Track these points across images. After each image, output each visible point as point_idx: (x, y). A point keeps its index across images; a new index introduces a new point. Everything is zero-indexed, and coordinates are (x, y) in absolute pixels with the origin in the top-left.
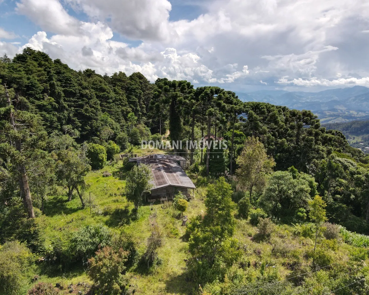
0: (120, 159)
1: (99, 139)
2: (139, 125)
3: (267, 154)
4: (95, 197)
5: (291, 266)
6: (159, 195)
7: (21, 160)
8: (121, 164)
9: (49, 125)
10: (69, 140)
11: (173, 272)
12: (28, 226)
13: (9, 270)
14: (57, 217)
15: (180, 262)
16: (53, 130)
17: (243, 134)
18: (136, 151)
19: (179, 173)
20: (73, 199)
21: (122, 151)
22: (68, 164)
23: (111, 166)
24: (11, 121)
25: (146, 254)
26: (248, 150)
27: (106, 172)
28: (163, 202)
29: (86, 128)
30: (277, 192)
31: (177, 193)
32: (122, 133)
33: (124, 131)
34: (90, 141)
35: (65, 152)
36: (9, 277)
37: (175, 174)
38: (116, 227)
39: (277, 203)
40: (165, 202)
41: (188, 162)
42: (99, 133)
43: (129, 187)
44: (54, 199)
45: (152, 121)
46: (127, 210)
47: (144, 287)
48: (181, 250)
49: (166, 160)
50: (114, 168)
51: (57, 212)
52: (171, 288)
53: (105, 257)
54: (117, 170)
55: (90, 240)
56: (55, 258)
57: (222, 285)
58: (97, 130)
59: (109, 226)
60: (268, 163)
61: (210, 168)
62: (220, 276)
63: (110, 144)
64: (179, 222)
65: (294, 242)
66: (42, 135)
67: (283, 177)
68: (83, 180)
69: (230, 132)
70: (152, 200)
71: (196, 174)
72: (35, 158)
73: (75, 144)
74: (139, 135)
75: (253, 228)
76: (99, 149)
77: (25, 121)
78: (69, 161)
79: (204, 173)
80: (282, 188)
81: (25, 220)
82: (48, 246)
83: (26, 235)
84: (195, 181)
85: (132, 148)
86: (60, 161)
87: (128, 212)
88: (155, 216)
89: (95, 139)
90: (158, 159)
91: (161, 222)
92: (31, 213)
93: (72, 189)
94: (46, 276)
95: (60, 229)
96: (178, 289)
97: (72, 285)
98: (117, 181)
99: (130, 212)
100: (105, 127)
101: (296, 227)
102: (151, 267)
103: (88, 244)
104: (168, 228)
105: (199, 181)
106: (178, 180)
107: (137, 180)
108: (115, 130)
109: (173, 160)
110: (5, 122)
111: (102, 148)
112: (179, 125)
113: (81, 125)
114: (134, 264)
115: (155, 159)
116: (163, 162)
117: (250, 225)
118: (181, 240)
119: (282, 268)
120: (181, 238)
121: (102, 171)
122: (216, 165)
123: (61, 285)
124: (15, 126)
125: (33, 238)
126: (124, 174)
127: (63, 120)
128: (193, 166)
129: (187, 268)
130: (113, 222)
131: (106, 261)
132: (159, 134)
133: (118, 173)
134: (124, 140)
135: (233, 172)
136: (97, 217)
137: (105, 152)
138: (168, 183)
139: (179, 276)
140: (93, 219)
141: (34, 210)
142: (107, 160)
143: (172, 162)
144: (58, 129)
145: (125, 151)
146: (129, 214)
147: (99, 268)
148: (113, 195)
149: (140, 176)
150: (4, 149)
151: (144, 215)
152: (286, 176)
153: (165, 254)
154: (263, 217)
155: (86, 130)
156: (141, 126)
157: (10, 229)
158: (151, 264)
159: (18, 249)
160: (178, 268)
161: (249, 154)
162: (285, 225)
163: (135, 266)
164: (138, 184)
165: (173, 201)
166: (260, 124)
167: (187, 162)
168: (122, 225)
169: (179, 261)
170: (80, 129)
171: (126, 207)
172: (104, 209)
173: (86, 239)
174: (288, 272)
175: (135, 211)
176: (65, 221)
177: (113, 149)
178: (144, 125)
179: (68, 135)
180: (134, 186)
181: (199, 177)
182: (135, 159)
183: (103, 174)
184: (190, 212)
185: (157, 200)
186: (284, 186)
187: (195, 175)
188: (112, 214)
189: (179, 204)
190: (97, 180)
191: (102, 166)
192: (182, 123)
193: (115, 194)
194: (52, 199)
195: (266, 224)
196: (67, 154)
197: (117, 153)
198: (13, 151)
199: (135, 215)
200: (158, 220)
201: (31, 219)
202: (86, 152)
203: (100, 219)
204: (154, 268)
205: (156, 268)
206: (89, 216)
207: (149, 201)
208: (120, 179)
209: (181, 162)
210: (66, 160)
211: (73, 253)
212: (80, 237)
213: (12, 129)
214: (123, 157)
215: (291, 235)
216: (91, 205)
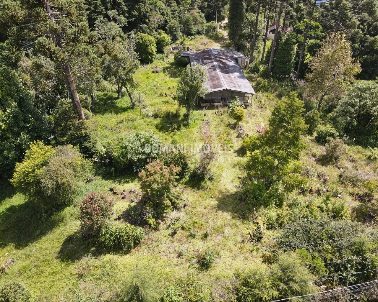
0: (171, 53)
1: (148, 27)
2: (193, 10)
3: (352, 58)
4: (144, 96)
5: (360, 197)
6: (213, 100)
7: (63, 58)
8: (171, 58)
9: (93, 9)
10: (116, 29)
11: (225, 189)
12: (79, 128)
13: (63, 176)
14: (107, 115)
15: (234, 179)
16: (98, 15)
17: (320, 26)
18: (188, 43)
19: (237, 74)
20: (122, 96)
21: (173, 43)
22: (115, 59)
23: (161, 61)
24: (46, 9)
25: (198, 169)
26: (327, 51)
27: (156, 67)
28: (217, 107)
29: (133, 13)
30: (356, 108)
31: (234, 98)
32: (173, 21)
33: (175, 17)
34: (138, 30)
35: (111, 45)
36: (63, 184)
37: (231, 75)
38: (166, 133)
39: (352, 119)
40: (220, 108)
41: (248, 60)
42: (147, 20)
43: (181, 90)
44: (104, 95)
45: (208, 5)
46: (179, 113)
47: (195, 202)
48: (235, 166)
49: (222, 57)
50: (164, 63)
51: (107, 110)
52: (222, 205)
53: (155, 173)
54: (167, 66)
55: (140, 150)
56: (108, 161)
57: (279, 211)
58: (146, 17)
59: (160, 131)
60: (351, 69)
61: (272, 69)
62: (277, 200)
63: (159, 34)
64: (234, 133)
65: (367, 168)
66: (82, 27)
67: (369, 89)
68: (132, 78)
69: (303, 22)
70: (205, 105)
71: (255, 74)
72: (79, 55)
73: (122, 34)
74: (192, 23)
75: (319, 147)
76: (149, 40)
77: (63, 8)
78: (116, 55)
79: (265, 75)
80: (366, 103)
81: (76, 122)
82: (101, 148)
83: (78, 137)
84: (254, 84)
85: (184, 40)
86: (106, 55)
87: (179, 116)
88: (208, 123)
89: (144, 27)
90: (214, 56)
91: (214, 131)
92: (81, 115)
93: (121, 87)
94: (100, 178)
95: (111, 129)
96: (230, 208)
97: (124, 191)
98: (168, 78)
99: (182, 117)
100: (154, 12)
101: (373, 151)
102: (203, 181)
103: (139, 153)
104: (222, 139)
105: (258, 84)
106: (235, 83)
107: (191, 83)
108: (165, 17)
109: (230, 57)
110: (40, 10)
111: (150, 39)
112: (241, 12)
113: (127, 9)
114: (185, 176)
115: (210, 55)
116: (219, 59)
117: (316, 144)
118: (236, 154)
119: (349, 199)
120: (236, 151)
121: (152, 66)
122: (280, 66)
123: (115, 190)
124: (52, 15)
125: (85, 140)
126: (175, 71)
127: (108, 3)
128: (252, 65)
129: (241, 186)
130: (163, 127)
131: (157, 177)
132: (214, 22)
133: (169, 70)
134: (176, 29)
135: (301, 76)
136: (146, 119)
137: (155, 44)
138: (224, 86)
139: (232, 194)
140: (143, 121)
141: (83, 111)
142: (157, 53)
143: (229, 60)
144: (103, 14)
145: (176, 43)
146: (180, 119)
147: (150, 183)
148: (164, 95)
149: (194, 78)
150: (43, 45)
151: (197, 122)
152: (374, 88)
153: (218, 168)
154: (332, 135)
155: (134, 16)
156: (194, 12)
157: (63, 130)
158: (203, 179)
159: (71, 154)
160: (231, 185)
161: (328, 56)
162: (358, 146)
163: (186, 179)
164: (191, 87)
165: (229, 108)
166: (350, 14)
167: (246, 60)
168: (173, 131)
169: (233, 177)
170: (127, 15)
171: (177, 111)
172: (154, 111)
173: (137, 148)
174: (356, 204)
175: (186, 116)
176: (116, 121)
177: (163, 40)
178: (198, 10)
179: (113, 23)
180: (186, 90)
181: (259, 79)
182: (188, 54)
183: (153, 70)
184: (247, 122)
185: (210, 104)
186: (368, 100)
187: (255, 76)
188: (163, 117)
189: (236, 112)
190: (147, 76)
191: (151, 60)
192: (244, 10)
193: (165, 94)
194: (102, 96)
195: (336, 146)
196: (114, 47)
197: (167, 44)
198: (53, 47)
199: (187, 121)
200: (212, 128)
201: (81, 121)
202: (134, 45)
203: (150, 122)
204: (206, 183)
205: (207, 183)
206: (139, 117)
207: (202, 105)
208: (171, 77)
209: (240, 60)
210: (112, 54)
211: (124, 160)
212: (130, 145)
213: (49, 18)
214: (174, 50)
215: (365, 160)
216: (141, 105)
